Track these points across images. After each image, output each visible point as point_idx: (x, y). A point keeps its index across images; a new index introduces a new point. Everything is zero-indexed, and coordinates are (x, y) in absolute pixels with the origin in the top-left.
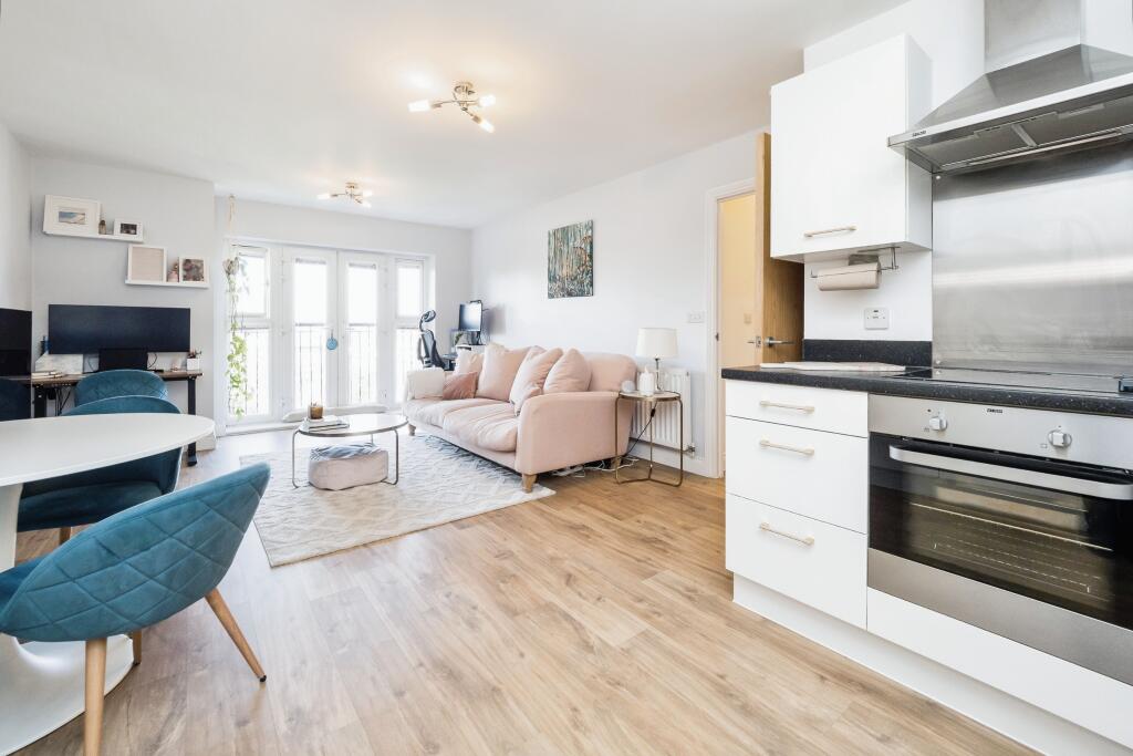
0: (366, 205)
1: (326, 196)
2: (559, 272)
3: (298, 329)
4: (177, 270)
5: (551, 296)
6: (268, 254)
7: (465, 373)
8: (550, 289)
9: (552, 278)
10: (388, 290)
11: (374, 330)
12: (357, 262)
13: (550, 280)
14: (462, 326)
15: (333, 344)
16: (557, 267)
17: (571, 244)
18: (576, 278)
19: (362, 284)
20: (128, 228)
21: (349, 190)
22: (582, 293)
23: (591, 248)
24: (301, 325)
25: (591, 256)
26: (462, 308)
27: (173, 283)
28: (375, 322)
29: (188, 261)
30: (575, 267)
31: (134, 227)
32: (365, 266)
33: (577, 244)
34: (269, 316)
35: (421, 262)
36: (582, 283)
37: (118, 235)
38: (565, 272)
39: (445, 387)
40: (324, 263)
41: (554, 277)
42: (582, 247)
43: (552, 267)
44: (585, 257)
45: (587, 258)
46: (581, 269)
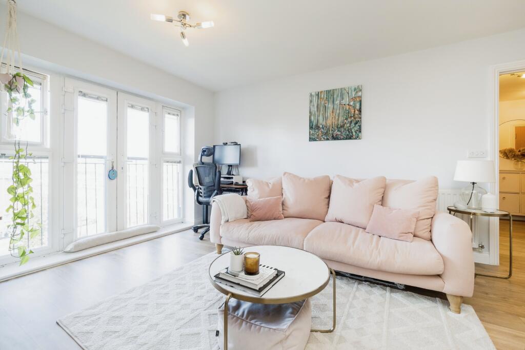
2: (322, 122)
3: (80, 160)
8: (311, 135)
9: (314, 127)
13: (311, 128)
15: (112, 174)
16: (320, 118)
17: (337, 102)
18: (342, 126)
21: (182, 19)
22: (350, 137)
23: (361, 105)
24: (83, 156)
25: (360, 111)
28: (147, 156)
30: (342, 119)
33: (345, 102)
36: (349, 130)
38: (329, 122)
41: (317, 126)
42: (352, 103)
43: (315, 118)
44: (354, 112)
45: (357, 112)
46: (349, 120)
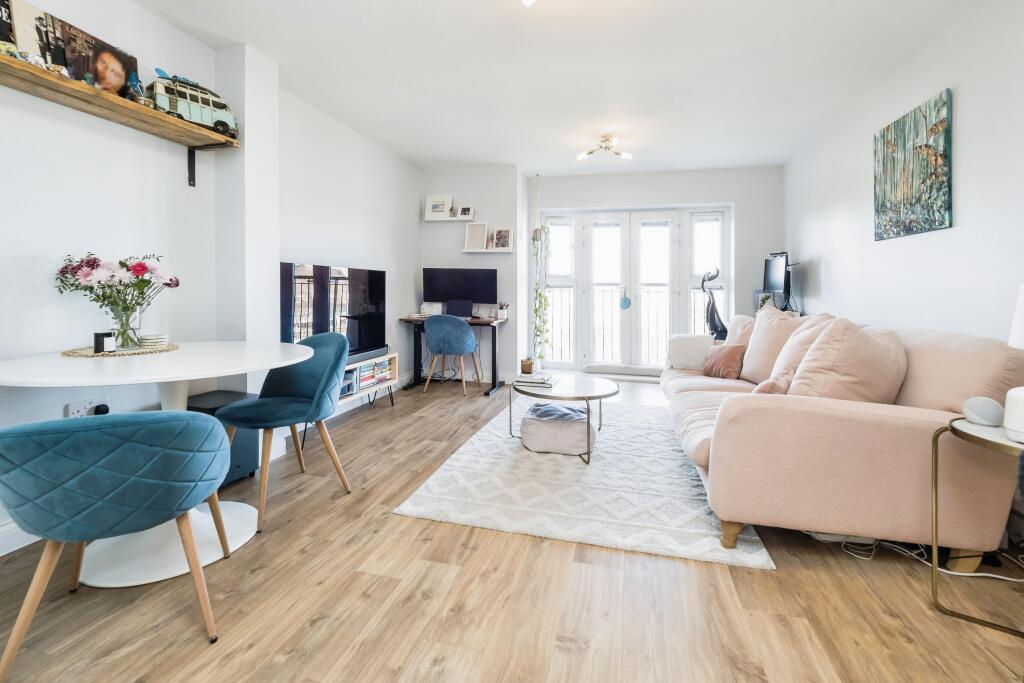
0: (626, 156)
1: (583, 156)
2: (890, 196)
4: (492, 239)
5: (879, 237)
6: (573, 222)
7: (733, 345)
8: (878, 226)
9: (880, 208)
10: (682, 247)
11: (667, 289)
12: (647, 221)
13: (877, 211)
14: (767, 286)
15: (626, 303)
16: (888, 187)
17: (910, 144)
18: (919, 200)
19: (655, 242)
20: (465, 211)
21: (603, 145)
22: (930, 226)
23: (948, 140)
25: (947, 156)
26: (767, 263)
27: (489, 250)
28: (667, 281)
29: (500, 232)
30: (917, 182)
31: (468, 209)
32: (658, 224)
33: (921, 140)
34: (573, 277)
35: (720, 213)
36: (929, 208)
37: (460, 217)
38: (899, 194)
39: (707, 359)
40: (618, 225)
41: (883, 205)
42: (931, 142)
43: (880, 190)
44: (936, 160)
45: (940, 161)
46: (928, 183)
